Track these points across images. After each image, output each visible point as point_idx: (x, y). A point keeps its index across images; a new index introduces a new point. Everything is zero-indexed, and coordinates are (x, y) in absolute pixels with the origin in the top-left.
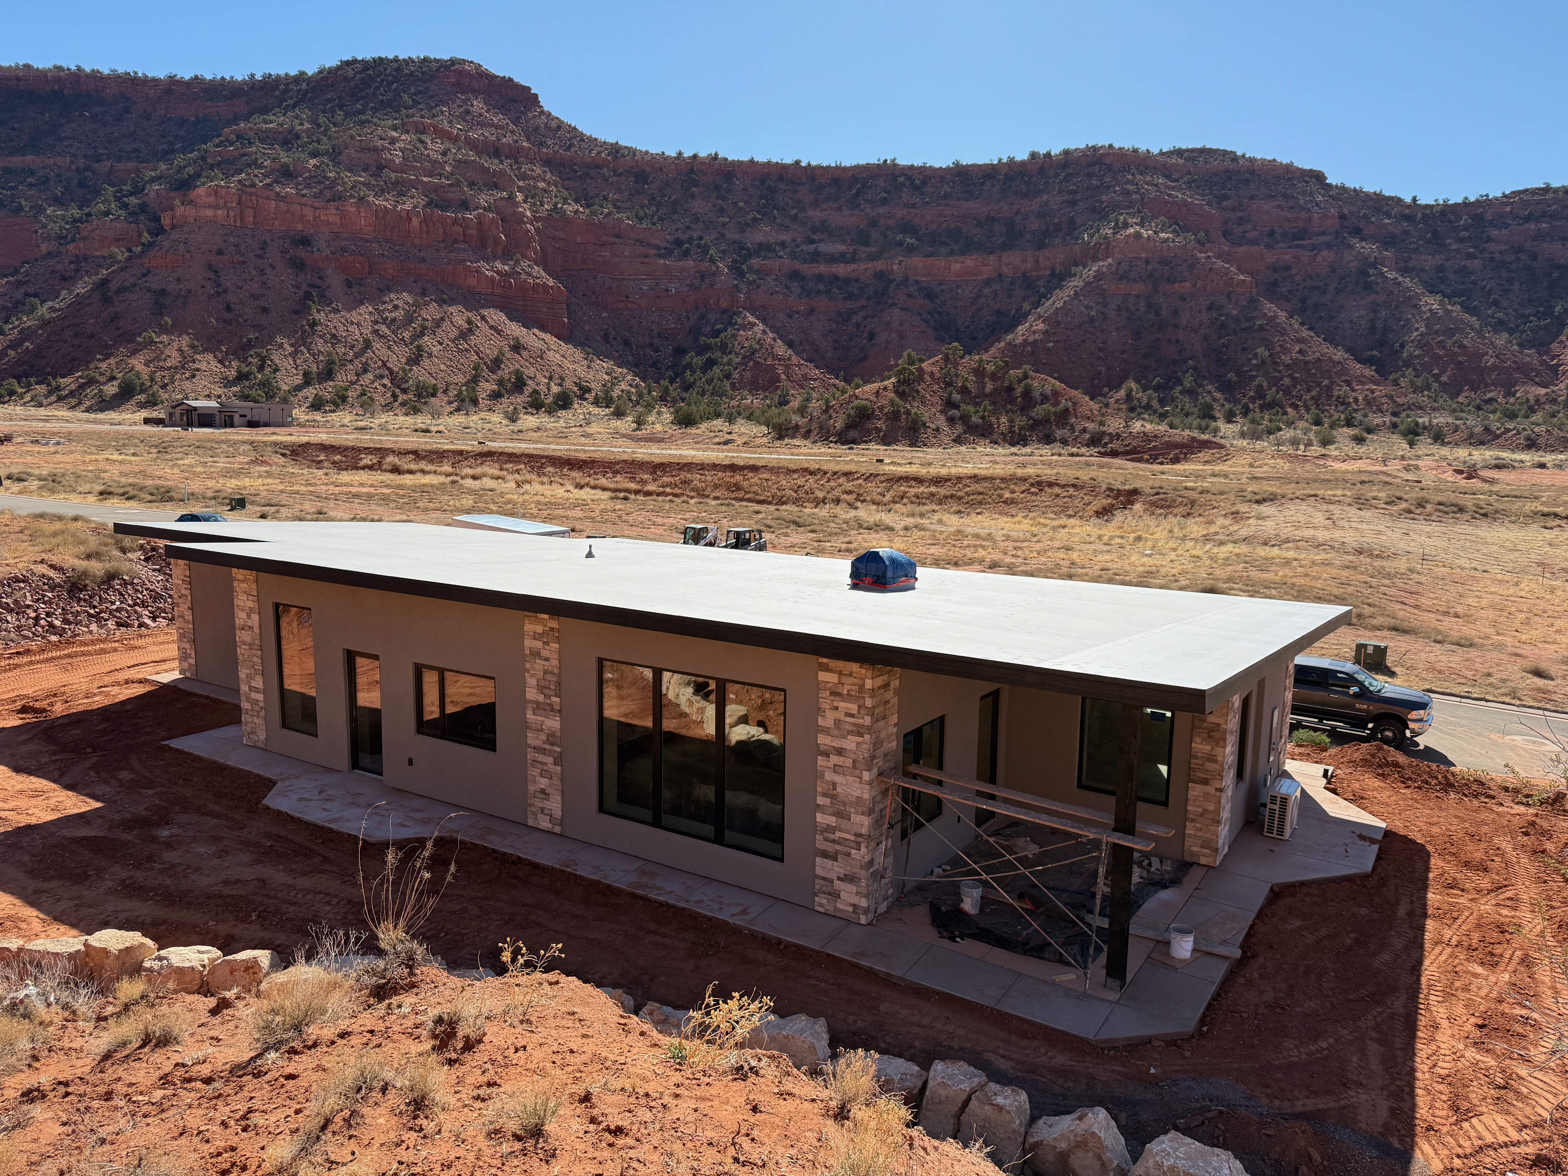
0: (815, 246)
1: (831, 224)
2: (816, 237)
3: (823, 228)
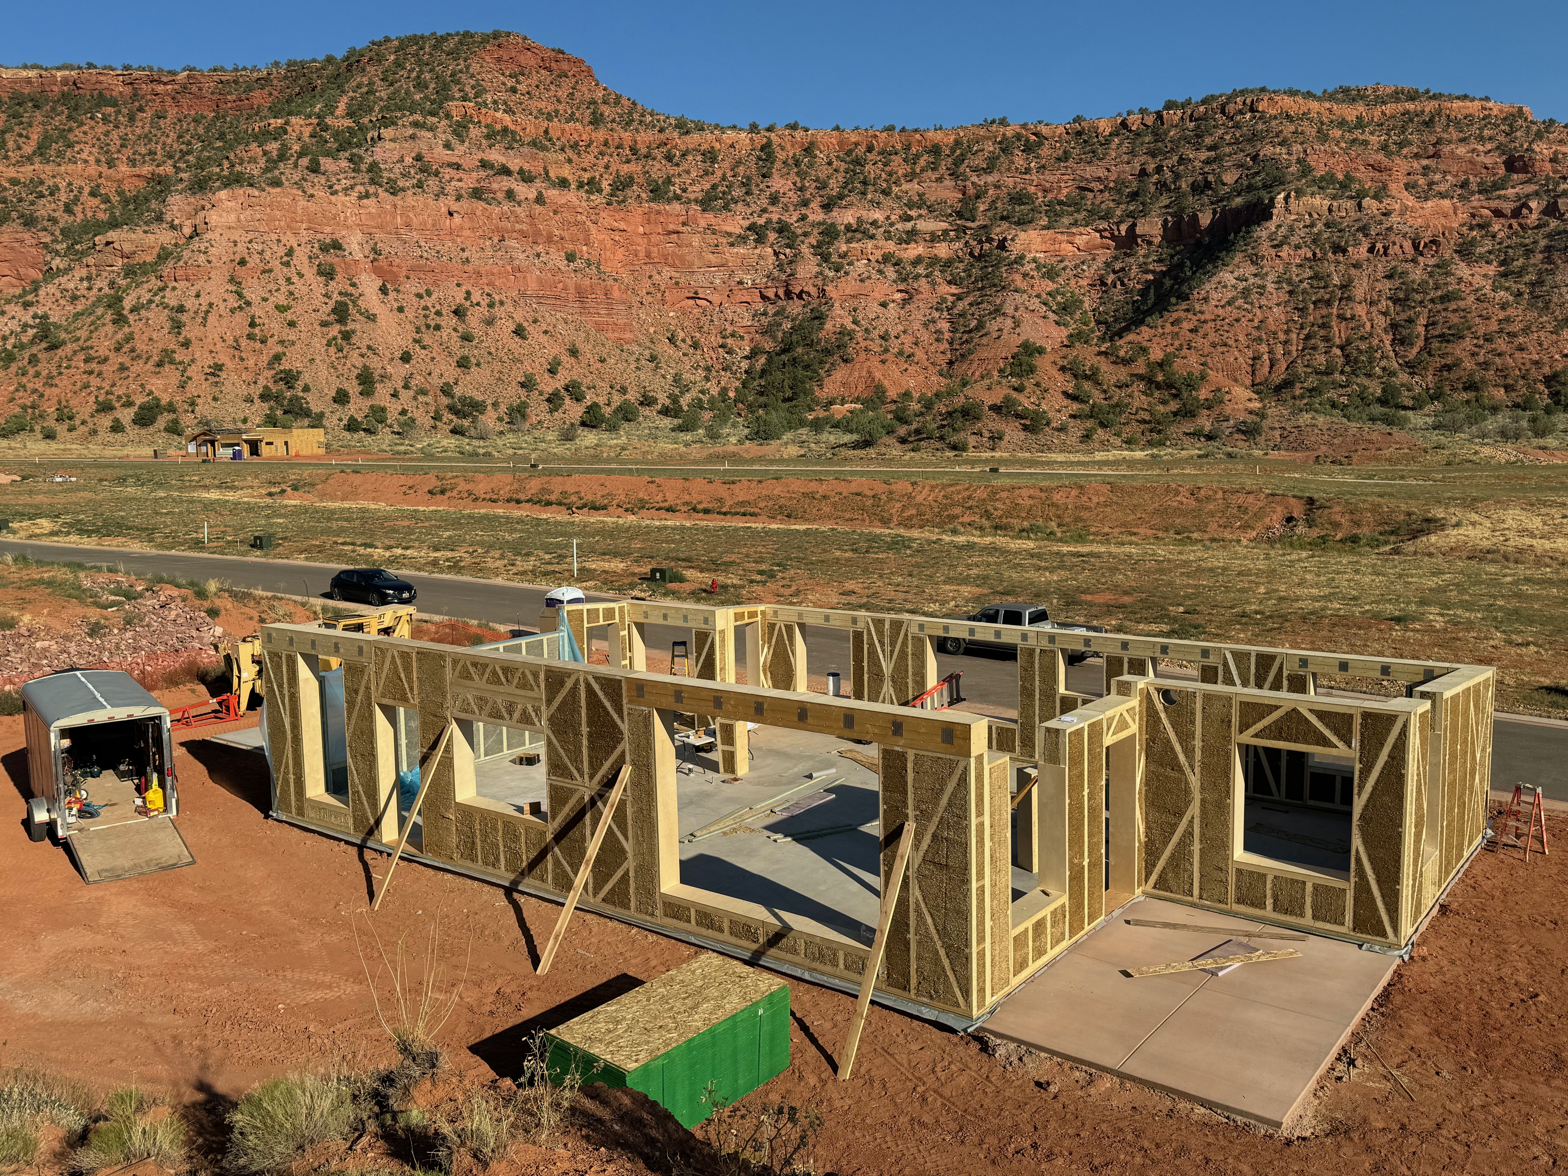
0: (912, 223)
1: (931, 198)
2: (913, 213)
3: (921, 202)
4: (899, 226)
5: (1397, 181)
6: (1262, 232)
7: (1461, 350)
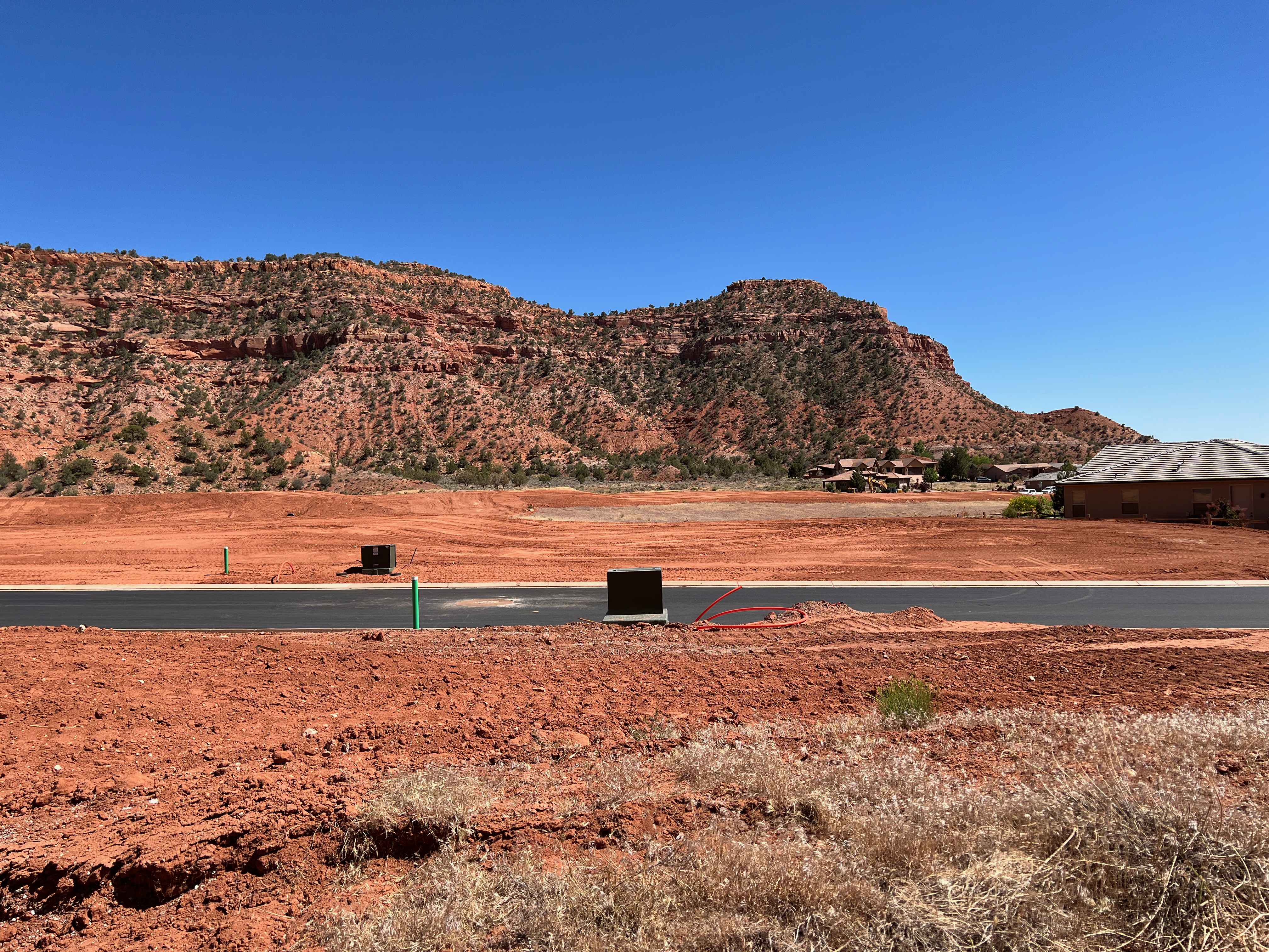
0: (48, 323)
1: (67, 305)
2: (49, 316)
3: (57, 307)
4: (36, 326)
5: (431, 325)
6: (340, 350)
7: (476, 434)
